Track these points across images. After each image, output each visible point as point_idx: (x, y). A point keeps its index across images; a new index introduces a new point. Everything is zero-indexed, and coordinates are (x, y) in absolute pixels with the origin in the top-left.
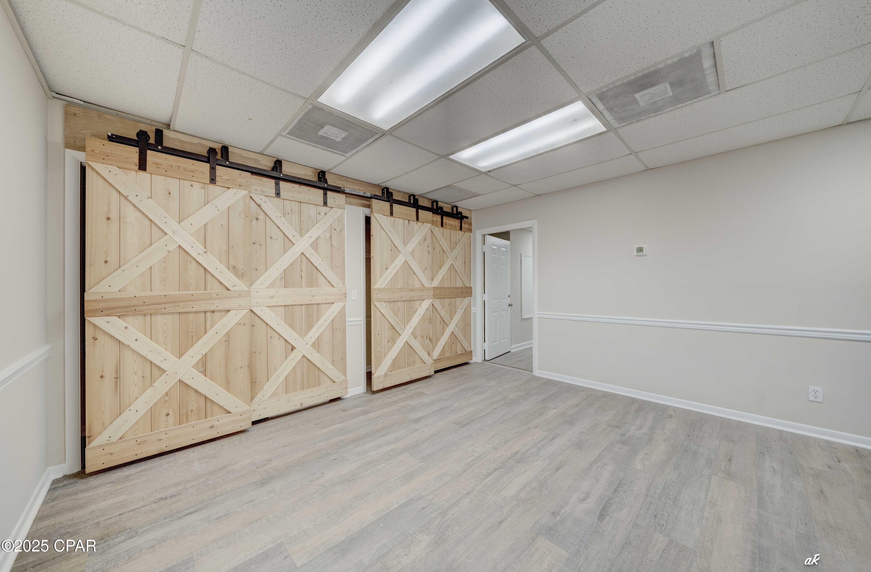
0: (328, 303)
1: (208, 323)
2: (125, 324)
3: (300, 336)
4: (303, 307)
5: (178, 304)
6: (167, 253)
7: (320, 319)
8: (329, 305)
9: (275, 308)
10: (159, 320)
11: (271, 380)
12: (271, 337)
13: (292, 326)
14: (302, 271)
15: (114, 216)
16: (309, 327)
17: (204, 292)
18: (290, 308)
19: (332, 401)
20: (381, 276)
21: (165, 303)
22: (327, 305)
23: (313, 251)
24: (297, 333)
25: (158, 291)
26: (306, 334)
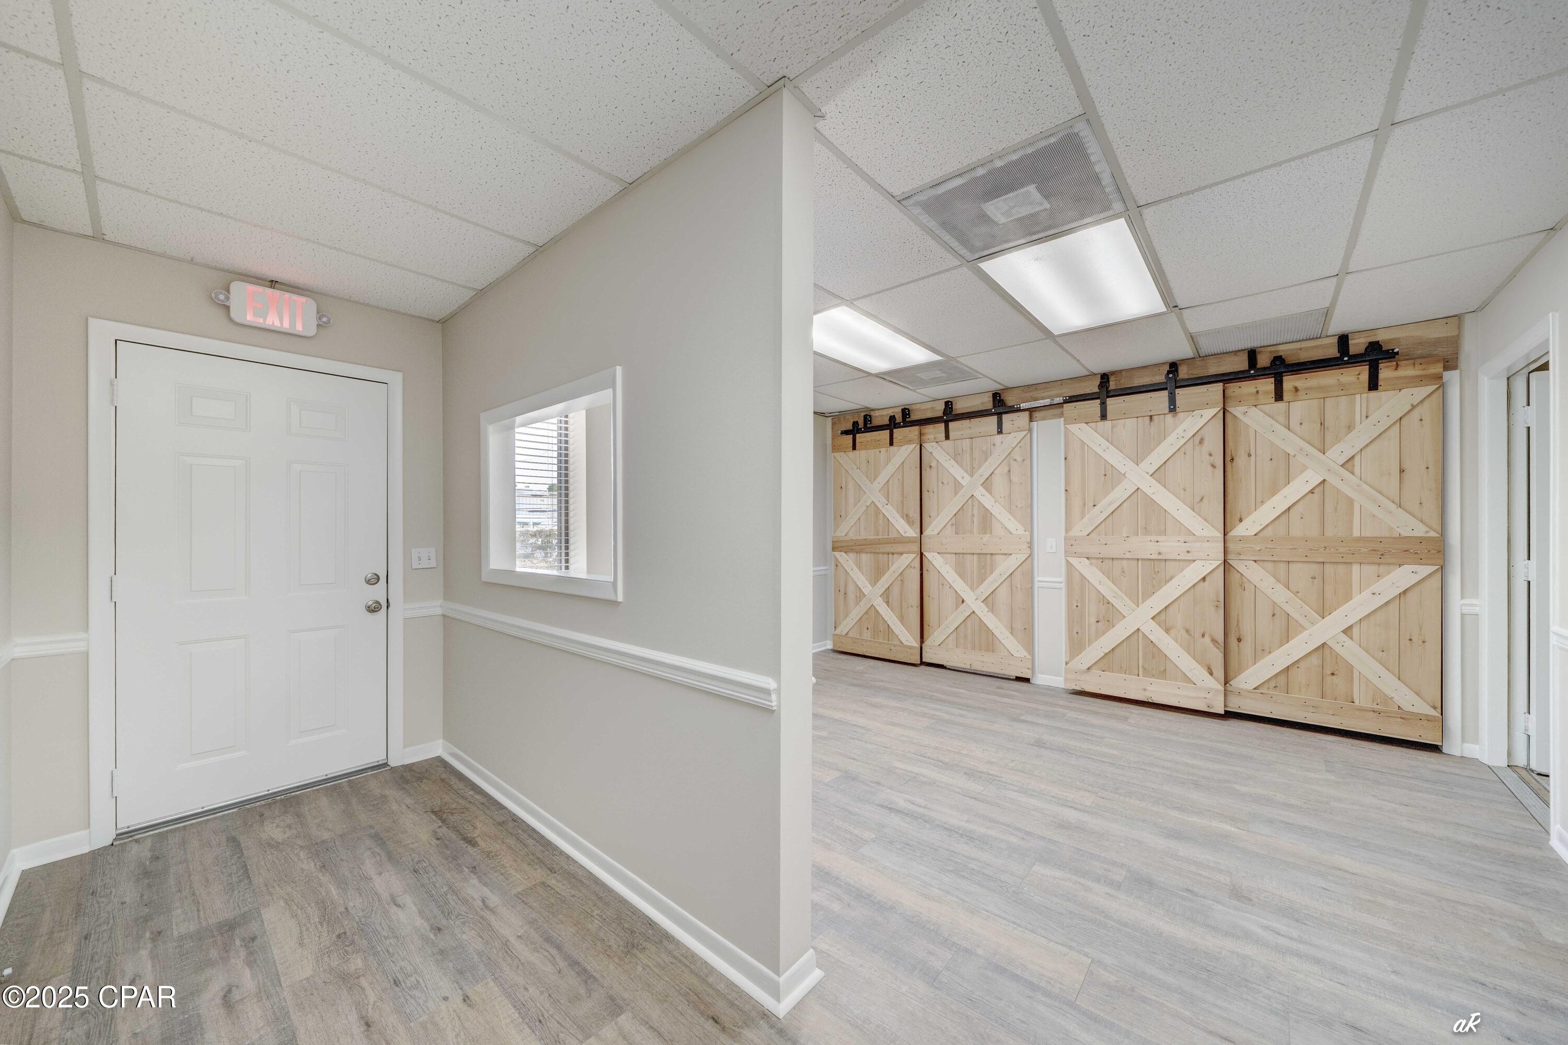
0: (1006, 554)
1: (890, 563)
2: (847, 558)
3: (971, 588)
4: (975, 556)
5: (872, 546)
6: (866, 508)
7: (994, 571)
8: (1007, 556)
9: (946, 555)
10: (864, 557)
11: (943, 626)
12: (943, 585)
13: (962, 576)
14: (973, 515)
15: (843, 485)
16: (982, 579)
17: (887, 537)
18: (961, 556)
19: (1019, 679)
20: (1083, 517)
21: (865, 545)
22: (1003, 556)
23: (984, 492)
24: (967, 585)
25: (863, 535)
26: (978, 586)
